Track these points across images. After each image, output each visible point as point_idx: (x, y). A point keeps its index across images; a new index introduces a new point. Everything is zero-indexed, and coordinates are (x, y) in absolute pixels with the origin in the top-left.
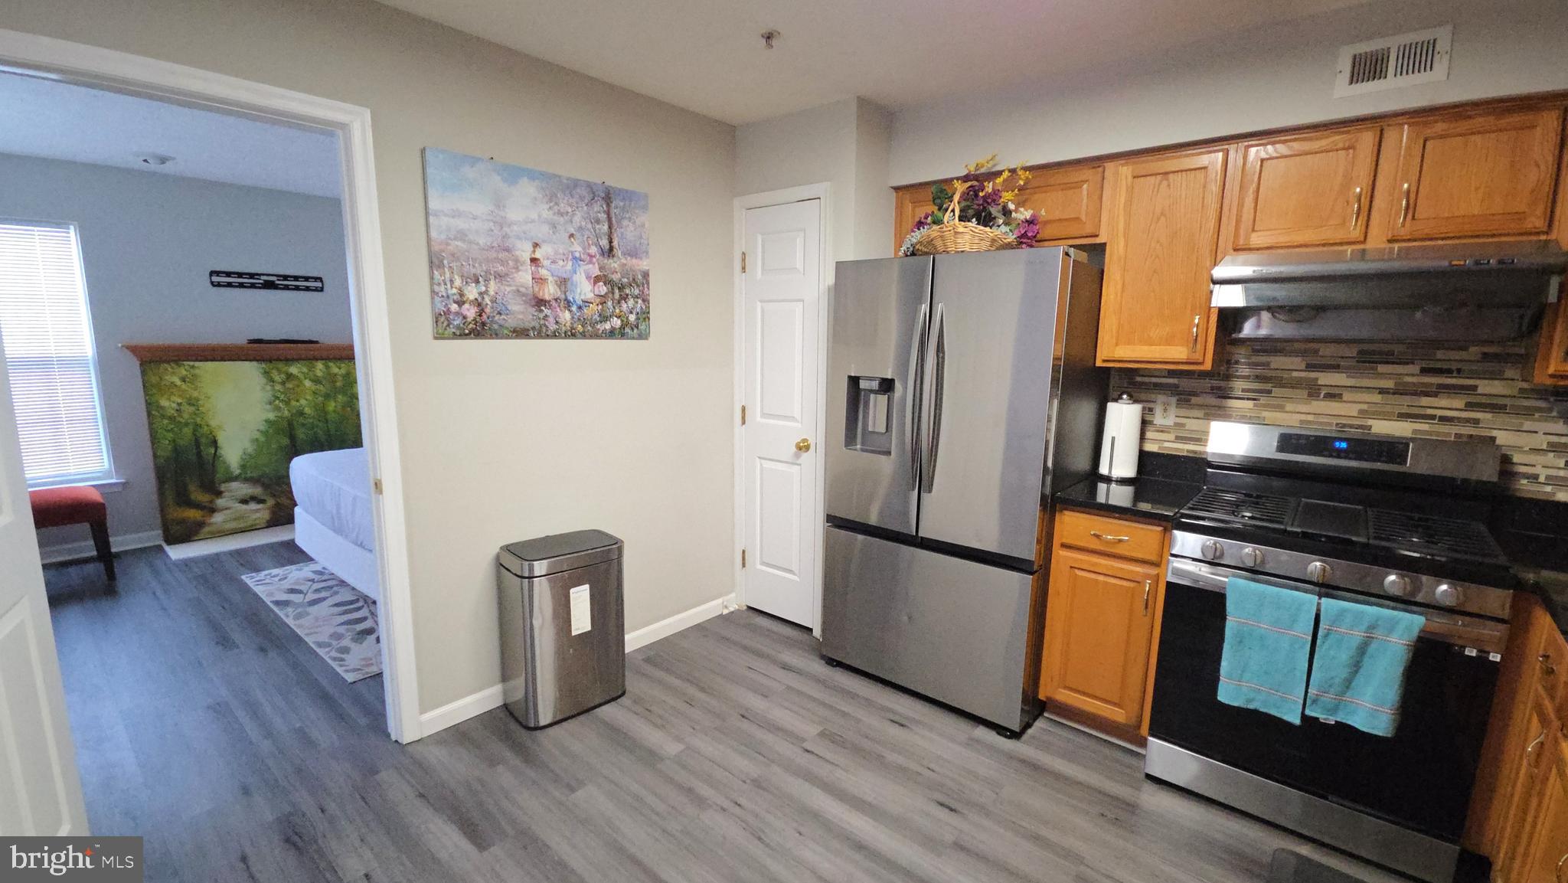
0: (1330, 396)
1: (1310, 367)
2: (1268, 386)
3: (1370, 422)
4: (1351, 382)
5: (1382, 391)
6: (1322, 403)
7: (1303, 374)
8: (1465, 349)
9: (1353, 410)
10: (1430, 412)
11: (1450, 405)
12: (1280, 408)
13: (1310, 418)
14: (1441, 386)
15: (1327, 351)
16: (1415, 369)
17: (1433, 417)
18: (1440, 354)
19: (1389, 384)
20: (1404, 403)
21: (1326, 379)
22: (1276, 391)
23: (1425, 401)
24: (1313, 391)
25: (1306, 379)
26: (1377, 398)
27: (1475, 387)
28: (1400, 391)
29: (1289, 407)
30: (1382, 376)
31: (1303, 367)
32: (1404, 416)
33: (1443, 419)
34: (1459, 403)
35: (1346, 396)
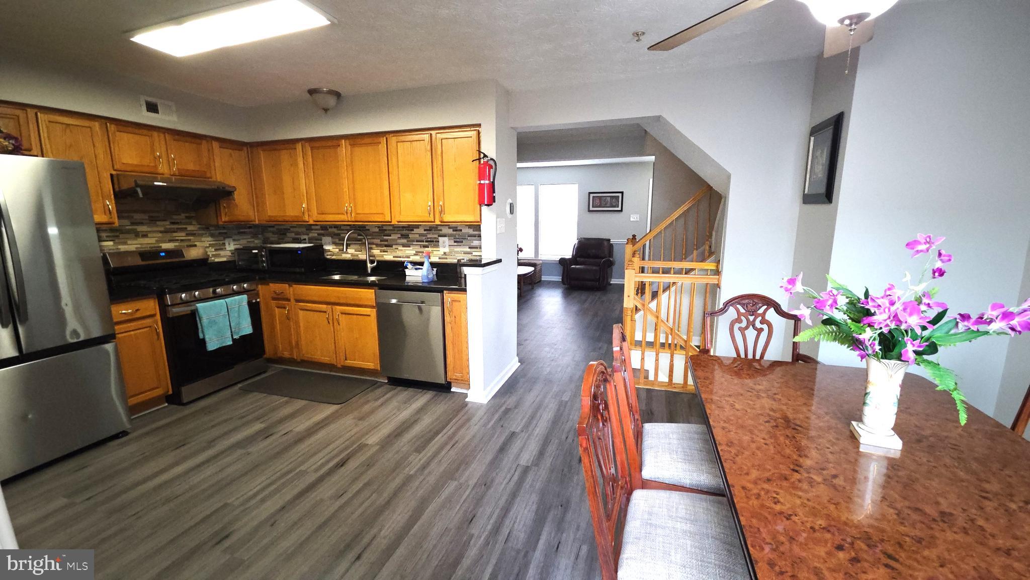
0: (145, 236)
1: (133, 224)
2: (118, 234)
3: (161, 245)
4: (149, 229)
5: (161, 232)
6: (141, 239)
7: (130, 227)
8: (180, 215)
9: (153, 241)
10: (177, 238)
11: (181, 235)
12: (125, 243)
13: (139, 246)
14: (177, 228)
15: (137, 217)
16: (168, 223)
17: (178, 240)
18: (175, 217)
19: (162, 229)
20: (168, 236)
21: (141, 228)
22: (121, 236)
23: (175, 234)
24: (137, 235)
25: (131, 229)
26: (160, 235)
27: (186, 228)
28: (166, 232)
29: (129, 242)
30: (157, 226)
31: (129, 224)
32: (170, 241)
33: (182, 240)
34: (183, 234)
35: (149, 235)
